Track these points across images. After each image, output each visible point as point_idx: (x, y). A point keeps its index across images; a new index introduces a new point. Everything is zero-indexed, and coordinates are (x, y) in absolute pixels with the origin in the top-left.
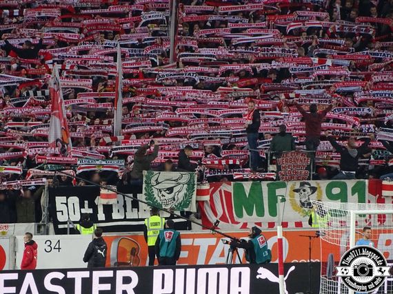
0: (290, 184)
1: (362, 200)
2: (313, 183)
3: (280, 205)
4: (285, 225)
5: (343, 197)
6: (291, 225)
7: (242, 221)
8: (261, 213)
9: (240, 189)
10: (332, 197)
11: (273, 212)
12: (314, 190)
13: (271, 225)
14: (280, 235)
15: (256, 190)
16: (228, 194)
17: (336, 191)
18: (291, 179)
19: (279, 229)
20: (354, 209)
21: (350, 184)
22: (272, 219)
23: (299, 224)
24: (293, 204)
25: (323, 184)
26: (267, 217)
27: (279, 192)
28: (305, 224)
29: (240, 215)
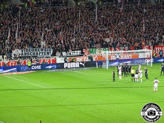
0: (98, 49)
1: (108, 51)
2: (101, 49)
3: (96, 52)
4: (97, 55)
5: (106, 51)
6: (98, 55)
7: (90, 55)
8: (93, 53)
9: (90, 50)
10: (104, 51)
11: (95, 53)
12: (101, 50)
13: (95, 55)
14: (96, 57)
15: (93, 50)
16: (88, 51)
17: (105, 50)
18: (98, 48)
19: (96, 56)
20: (107, 52)
21: (107, 48)
22: (95, 54)
23: (99, 55)
24: (98, 52)
25: (103, 49)
26: (94, 54)
27: (96, 50)
28: (100, 55)
29: (90, 54)
